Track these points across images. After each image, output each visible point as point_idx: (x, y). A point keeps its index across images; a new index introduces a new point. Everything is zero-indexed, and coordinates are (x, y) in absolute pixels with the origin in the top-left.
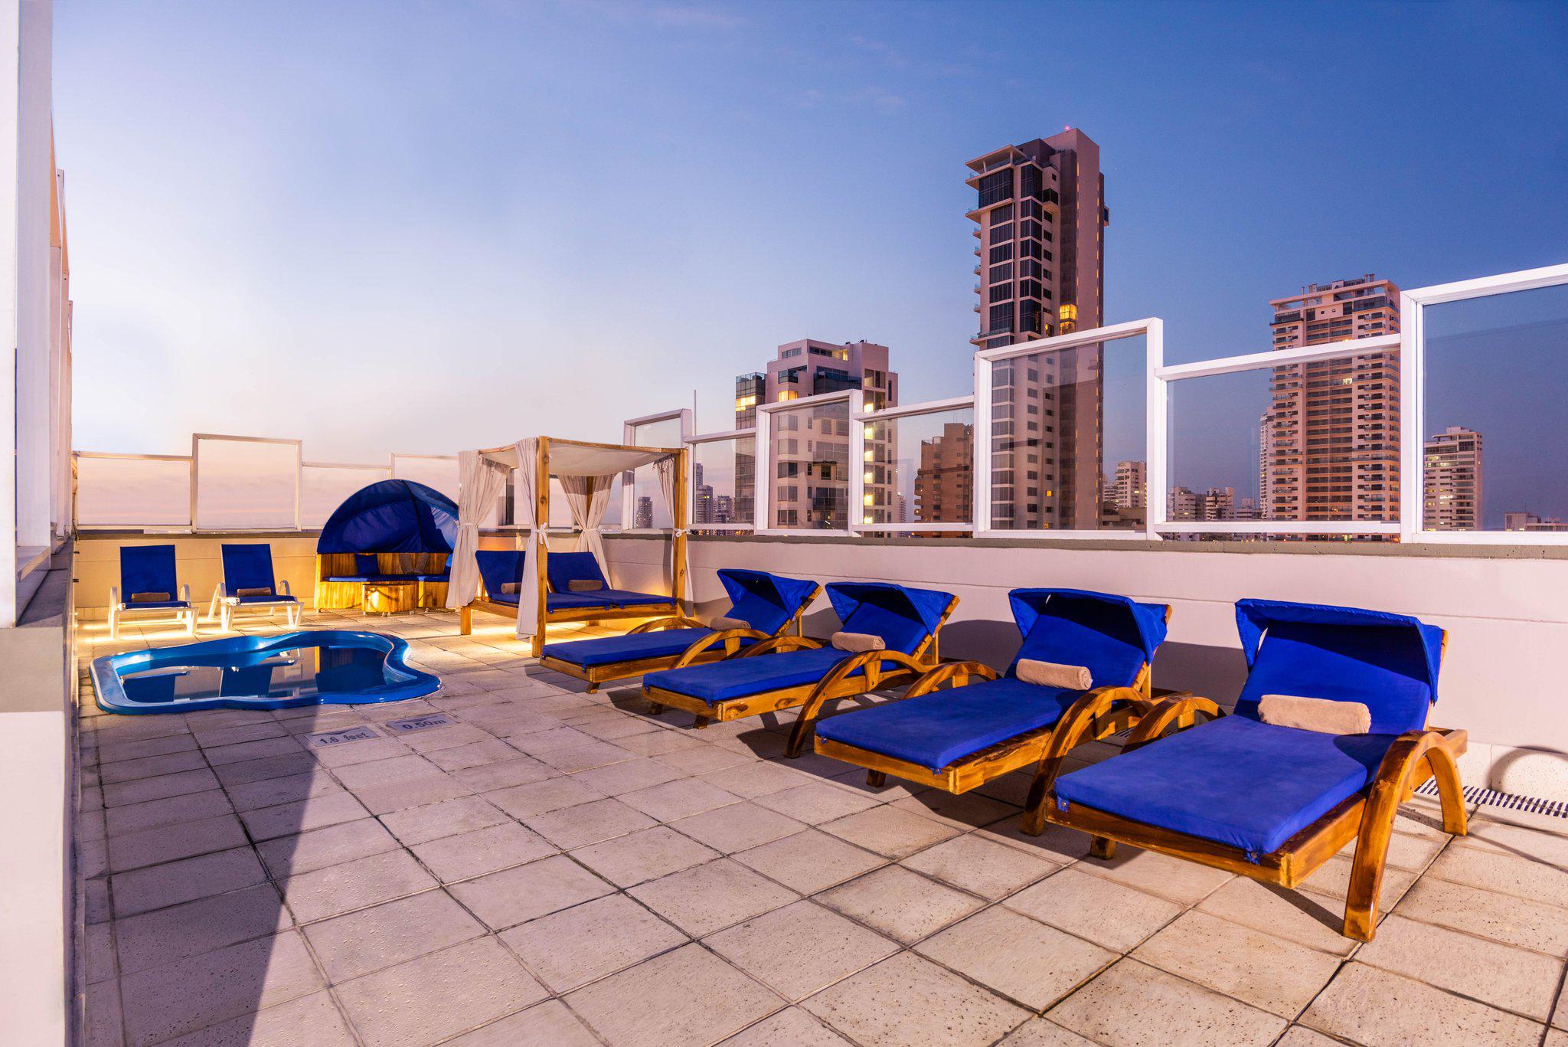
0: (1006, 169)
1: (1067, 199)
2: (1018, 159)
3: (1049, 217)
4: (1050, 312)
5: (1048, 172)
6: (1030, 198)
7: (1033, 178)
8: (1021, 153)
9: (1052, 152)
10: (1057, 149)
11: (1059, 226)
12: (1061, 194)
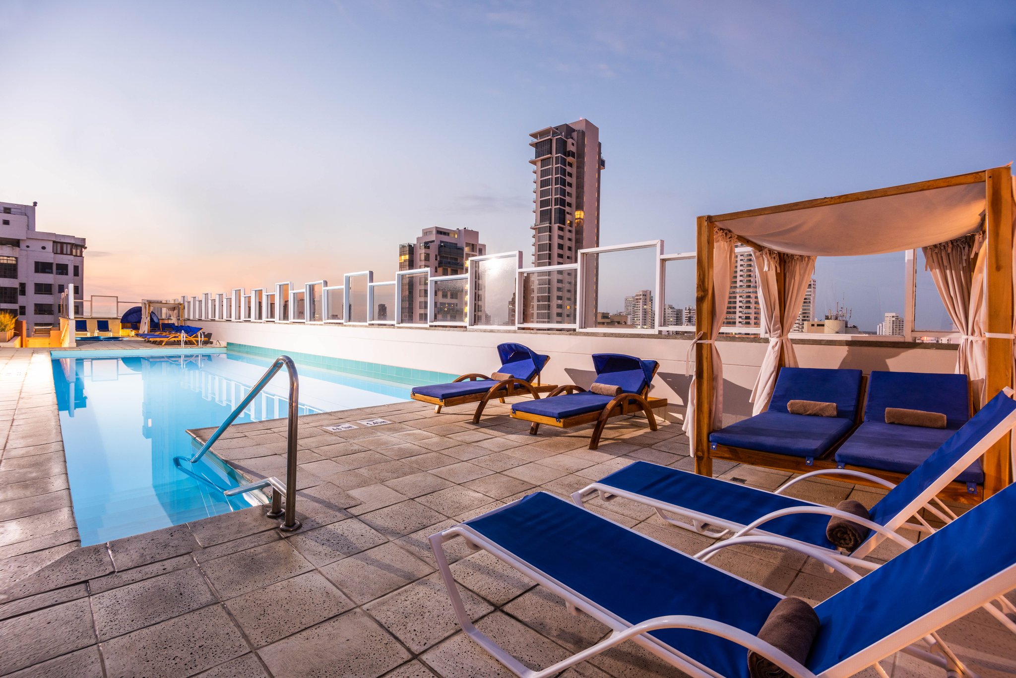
0: (548, 139)
1: (580, 155)
2: (554, 134)
3: (570, 165)
4: (570, 214)
5: (570, 141)
6: (559, 155)
7: (562, 144)
8: (556, 130)
9: (574, 130)
10: (576, 129)
11: (575, 169)
12: (577, 153)
